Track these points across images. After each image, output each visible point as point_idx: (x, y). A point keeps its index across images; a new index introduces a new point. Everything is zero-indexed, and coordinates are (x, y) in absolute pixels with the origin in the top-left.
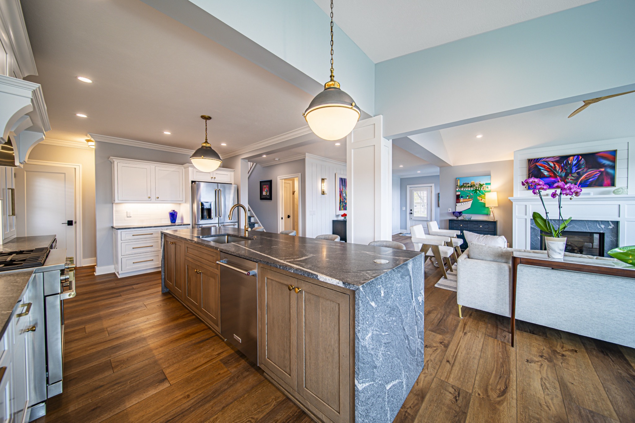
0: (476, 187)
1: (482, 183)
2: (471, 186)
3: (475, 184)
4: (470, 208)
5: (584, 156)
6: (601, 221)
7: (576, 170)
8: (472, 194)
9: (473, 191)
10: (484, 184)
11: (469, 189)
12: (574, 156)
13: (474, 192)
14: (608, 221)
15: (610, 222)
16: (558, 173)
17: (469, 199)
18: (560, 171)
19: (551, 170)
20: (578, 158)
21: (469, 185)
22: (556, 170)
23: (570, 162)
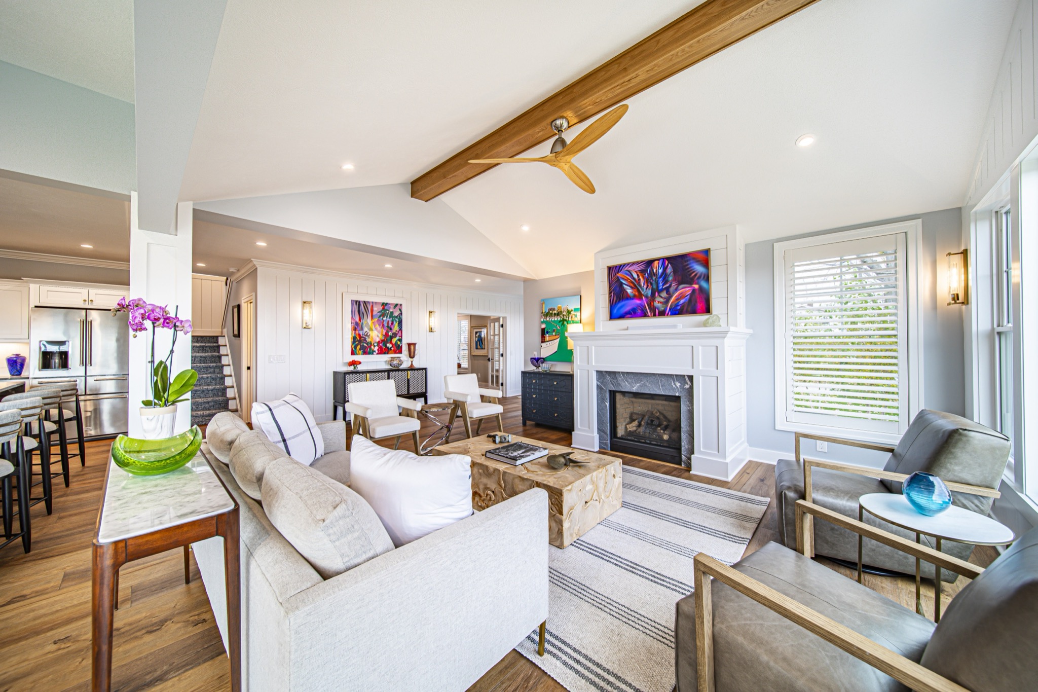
0: (563, 315)
1: (570, 309)
2: (558, 314)
3: (562, 310)
4: (556, 352)
5: (670, 259)
6: (676, 375)
7: (663, 285)
8: (558, 328)
9: (560, 321)
10: (572, 311)
11: (556, 319)
12: (658, 260)
13: (561, 323)
14: (684, 376)
15: (686, 377)
16: (643, 290)
17: (555, 335)
18: (645, 287)
19: (635, 285)
20: (663, 263)
21: (556, 312)
22: (640, 286)
23: (655, 271)
